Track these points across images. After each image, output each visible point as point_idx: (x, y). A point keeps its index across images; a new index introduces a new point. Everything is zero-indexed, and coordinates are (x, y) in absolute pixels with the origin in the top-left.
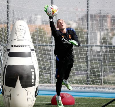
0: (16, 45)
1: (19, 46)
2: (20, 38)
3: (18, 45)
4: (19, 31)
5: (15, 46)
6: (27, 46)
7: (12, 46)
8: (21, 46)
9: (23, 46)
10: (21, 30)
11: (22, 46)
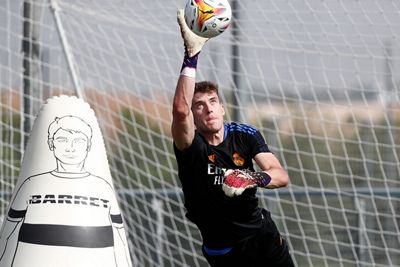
0: (53, 196)
1: (64, 199)
2: (68, 168)
3: (60, 197)
4: (65, 139)
5: (50, 198)
6: (96, 202)
7: (36, 200)
8: (72, 200)
9: (81, 200)
10: (75, 136)
11: (76, 202)
